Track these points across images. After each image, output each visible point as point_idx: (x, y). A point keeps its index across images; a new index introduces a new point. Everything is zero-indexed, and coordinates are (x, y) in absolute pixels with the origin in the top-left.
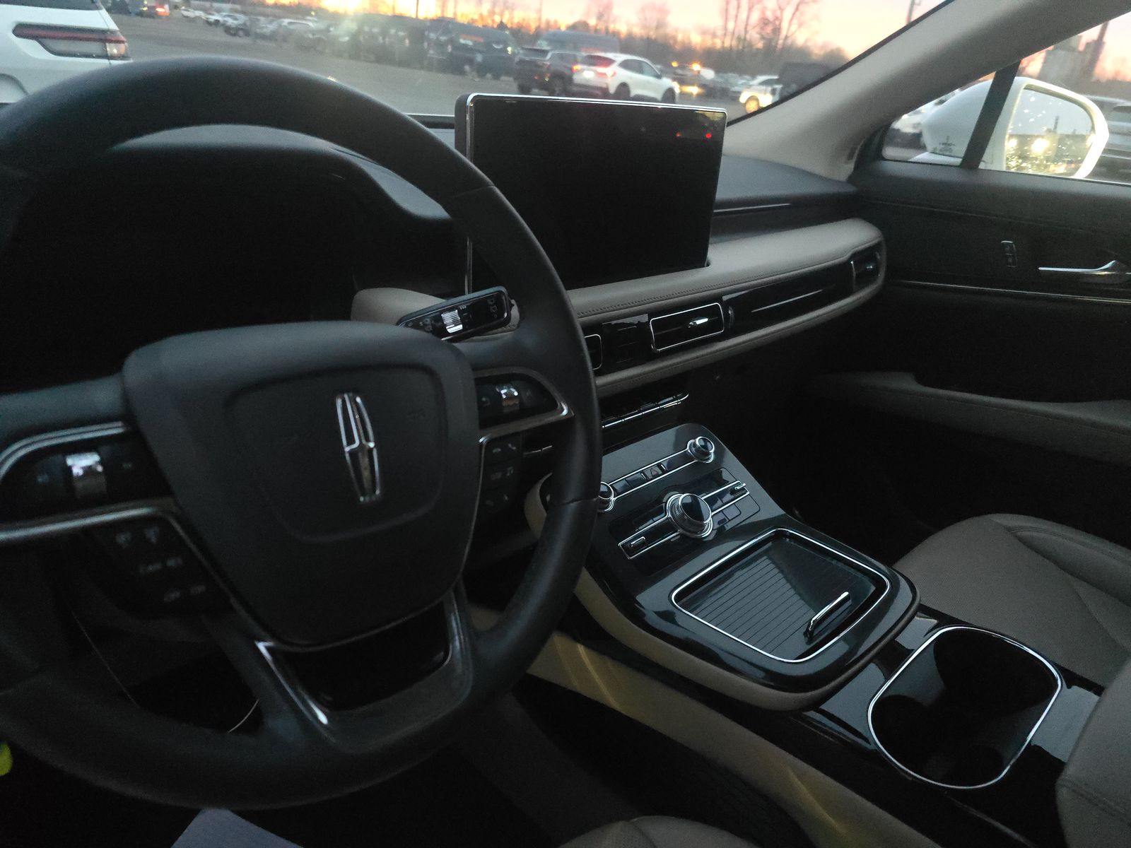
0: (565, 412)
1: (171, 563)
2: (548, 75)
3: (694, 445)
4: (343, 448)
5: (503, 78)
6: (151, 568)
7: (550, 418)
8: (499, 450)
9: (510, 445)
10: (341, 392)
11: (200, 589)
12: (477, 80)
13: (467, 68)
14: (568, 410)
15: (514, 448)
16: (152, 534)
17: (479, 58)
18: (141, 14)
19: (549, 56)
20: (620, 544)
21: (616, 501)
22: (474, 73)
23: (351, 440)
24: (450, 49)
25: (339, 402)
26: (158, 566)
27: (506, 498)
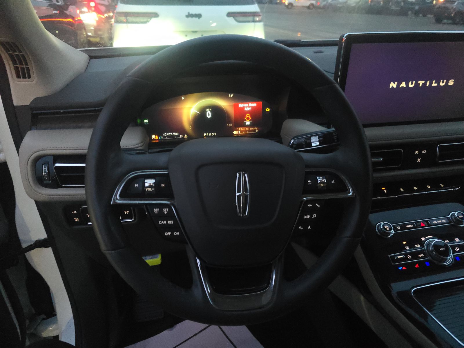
0: (350, 194)
1: (169, 222)
2: (454, 13)
3: (454, 215)
4: (236, 193)
5: (429, 16)
6: (162, 222)
7: (341, 196)
8: (311, 205)
9: (317, 204)
10: (239, 171)
11: (178, 233)
12: (413, 18)
13: (410, 13)
14: (353, 194)
15: (319, 206)
16: (165, 210)
17: (417, 7)
18: (277, 3)
19: (456, 4)
20: (389, 256)
21: (394, 234)
22: (413, 15)
23: (239, 191)
24: (402, 4)
25: (238, 175)
26: (165, 222)
27: (310, 228)
